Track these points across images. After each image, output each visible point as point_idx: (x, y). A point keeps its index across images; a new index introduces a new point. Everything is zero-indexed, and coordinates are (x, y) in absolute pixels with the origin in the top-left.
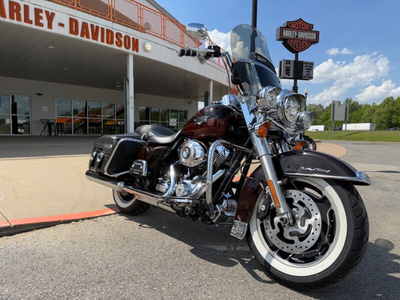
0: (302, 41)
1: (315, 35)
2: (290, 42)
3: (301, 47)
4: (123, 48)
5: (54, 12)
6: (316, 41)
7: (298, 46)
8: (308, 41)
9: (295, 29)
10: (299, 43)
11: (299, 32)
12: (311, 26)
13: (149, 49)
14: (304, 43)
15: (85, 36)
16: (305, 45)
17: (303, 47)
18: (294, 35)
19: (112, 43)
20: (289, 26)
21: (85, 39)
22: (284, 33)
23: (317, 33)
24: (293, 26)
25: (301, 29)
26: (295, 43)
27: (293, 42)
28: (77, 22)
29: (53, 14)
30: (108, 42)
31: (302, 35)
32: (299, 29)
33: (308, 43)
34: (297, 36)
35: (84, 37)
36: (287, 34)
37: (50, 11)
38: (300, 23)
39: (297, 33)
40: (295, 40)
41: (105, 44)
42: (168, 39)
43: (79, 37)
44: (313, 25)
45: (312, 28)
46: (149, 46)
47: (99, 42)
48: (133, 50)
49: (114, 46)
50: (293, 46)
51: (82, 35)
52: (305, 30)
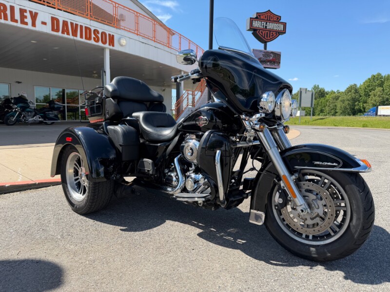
0: (270, 31)
1: (282, 26)
2: (259, 32)
3: (270, 37)
4: (100, 44)
5: (37, 11)
6: (283, 32)
7: (267, 37)
8: (276, 32)
9: (264, 20)
10: (267, 33)
11: (268, 23)
12: (279, 18)
13: (124, 44)
14: (272, 33)
15: (66, 33)
16: (273, 35)
17: (271, 37)
18: (263, 26)
19: (90, 39)
20: (259, 17)
21: (65, 35)
22: (253, 24)
23: (285, 24)
24: (262, 17)
25: (270, 20)
26: (264, 33)
27: (262, 32)
28: (58, 21)
29: (36, 14)
30: (86, 38)
31: (271, 26)
32: (267, 20)
33: (276, 33)
34: (266, 27)
35: (64, 34)
36: (257, 24)
37: (34, 11)
38: (269, 14)
39: (266, 24)
40: (264, 30)
41: (84, 40)
42: (141, 34)
43: (60, 34)
44: (280, 17)
45: (280, 20)
46: (123, 42)
47: (78, 38)
48: (110, 45)
49: (92, 42)
50: (262, 36)
51: (63, 32)
52: (273, 21)
